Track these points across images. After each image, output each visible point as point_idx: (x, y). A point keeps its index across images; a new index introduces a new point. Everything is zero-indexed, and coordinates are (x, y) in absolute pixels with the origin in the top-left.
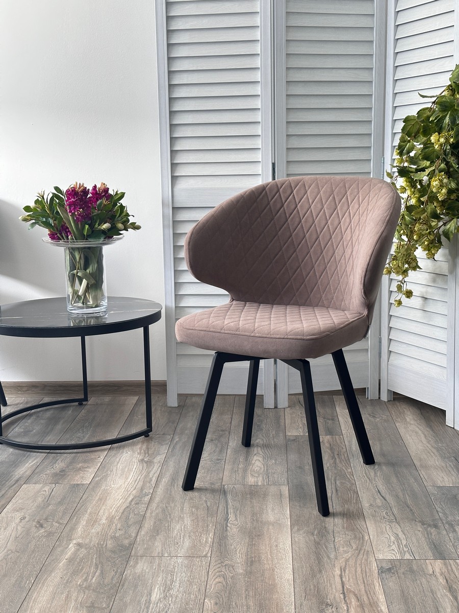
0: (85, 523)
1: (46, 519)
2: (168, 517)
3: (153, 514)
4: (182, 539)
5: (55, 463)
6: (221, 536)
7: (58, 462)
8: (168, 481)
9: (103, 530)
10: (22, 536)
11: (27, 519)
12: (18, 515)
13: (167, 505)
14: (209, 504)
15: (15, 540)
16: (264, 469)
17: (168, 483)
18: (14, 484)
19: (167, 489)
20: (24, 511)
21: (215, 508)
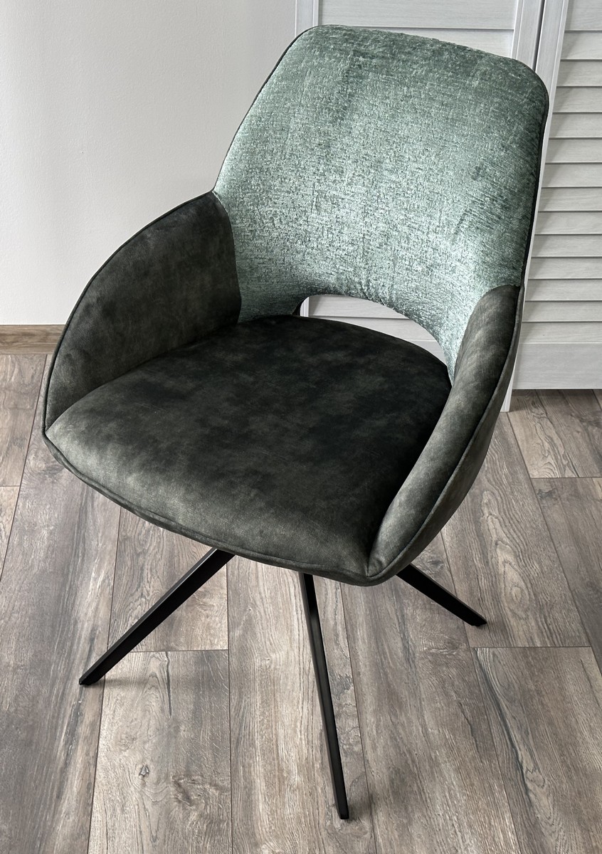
0: (263, 784)
1: (188, 774)
2: (410, 762)
3: (379, 753)
4: (458, 833)
5: (141, 578)
6: (526, 823)
7: (145, 575)
8: (370, 637)
9: (304, 808)
10: (162, 831)
11: (153, 775)
12: (132, 760)
13: (392, 718)
14: (469, 714)
15: (154, 846)
16: (529, 594)
17: (369, 643)
18: (90, 651)
19: (377, 664)
20: (137, 743)
21: (484, 727)
